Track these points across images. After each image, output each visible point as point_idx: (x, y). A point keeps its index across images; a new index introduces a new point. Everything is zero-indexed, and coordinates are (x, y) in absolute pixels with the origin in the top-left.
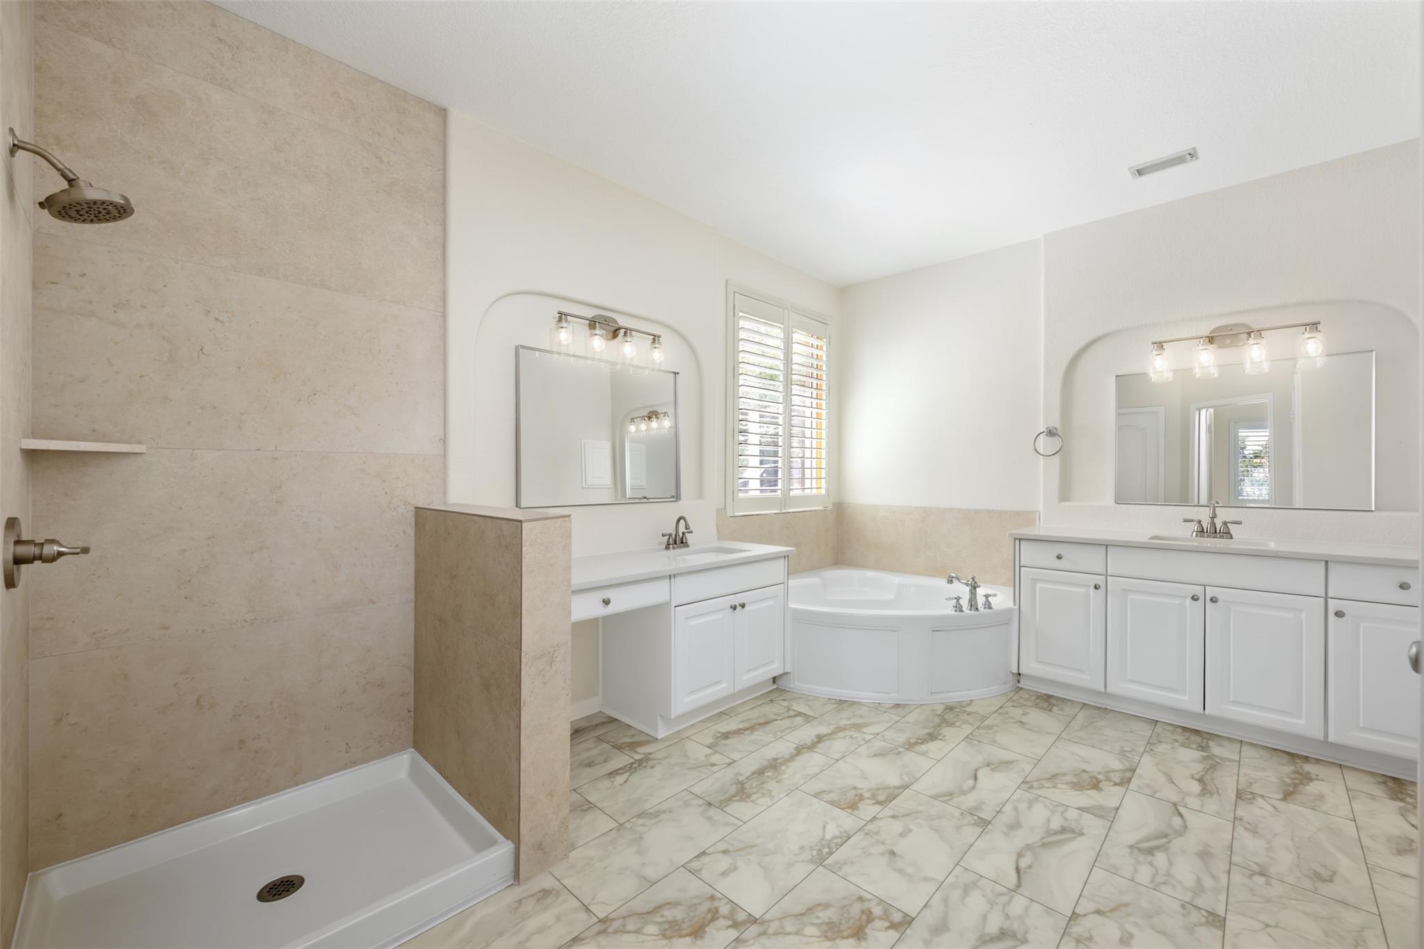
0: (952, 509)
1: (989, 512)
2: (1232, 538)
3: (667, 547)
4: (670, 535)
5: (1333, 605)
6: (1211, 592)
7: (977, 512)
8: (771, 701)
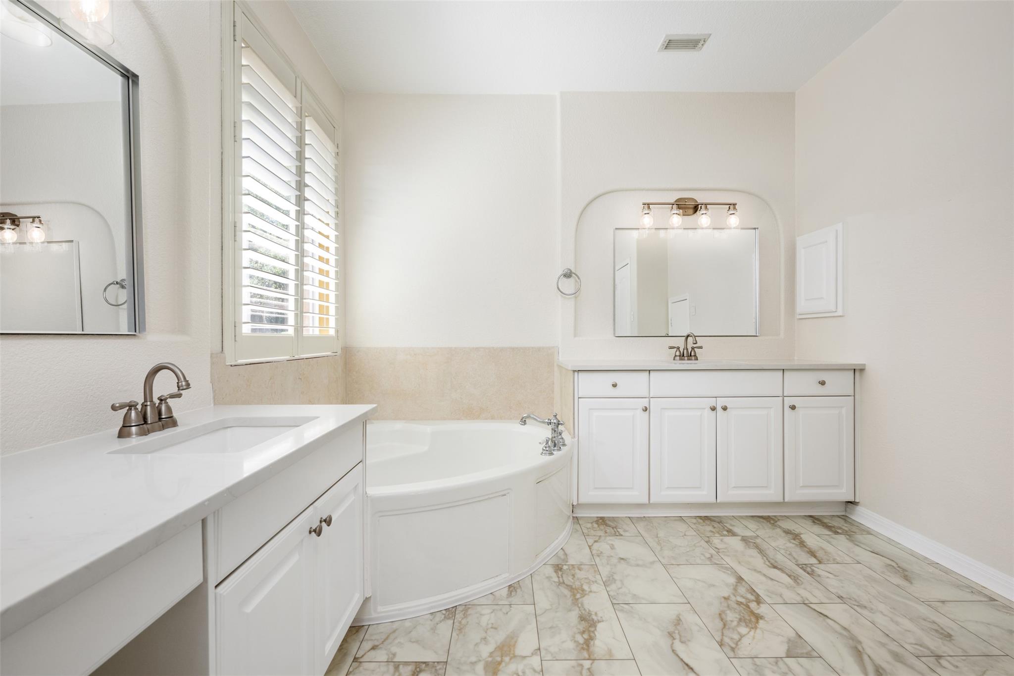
0: (477, 349)
1: (513, 349)
2: (697, 360)
3: (123, 433)
4: (131, 406)
5: (789, 402)
6: (720, 403)
7: (502, 349)
8: (355, 659)
